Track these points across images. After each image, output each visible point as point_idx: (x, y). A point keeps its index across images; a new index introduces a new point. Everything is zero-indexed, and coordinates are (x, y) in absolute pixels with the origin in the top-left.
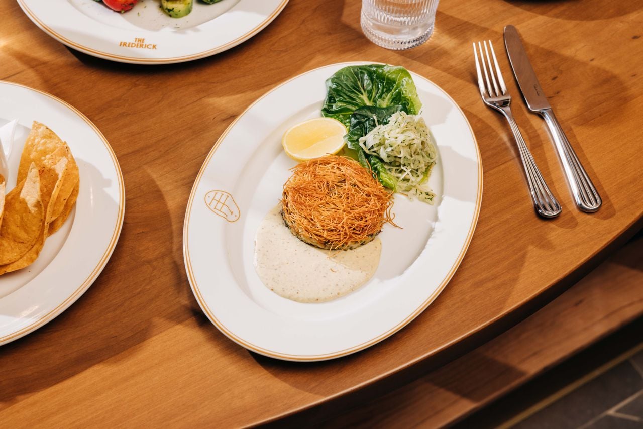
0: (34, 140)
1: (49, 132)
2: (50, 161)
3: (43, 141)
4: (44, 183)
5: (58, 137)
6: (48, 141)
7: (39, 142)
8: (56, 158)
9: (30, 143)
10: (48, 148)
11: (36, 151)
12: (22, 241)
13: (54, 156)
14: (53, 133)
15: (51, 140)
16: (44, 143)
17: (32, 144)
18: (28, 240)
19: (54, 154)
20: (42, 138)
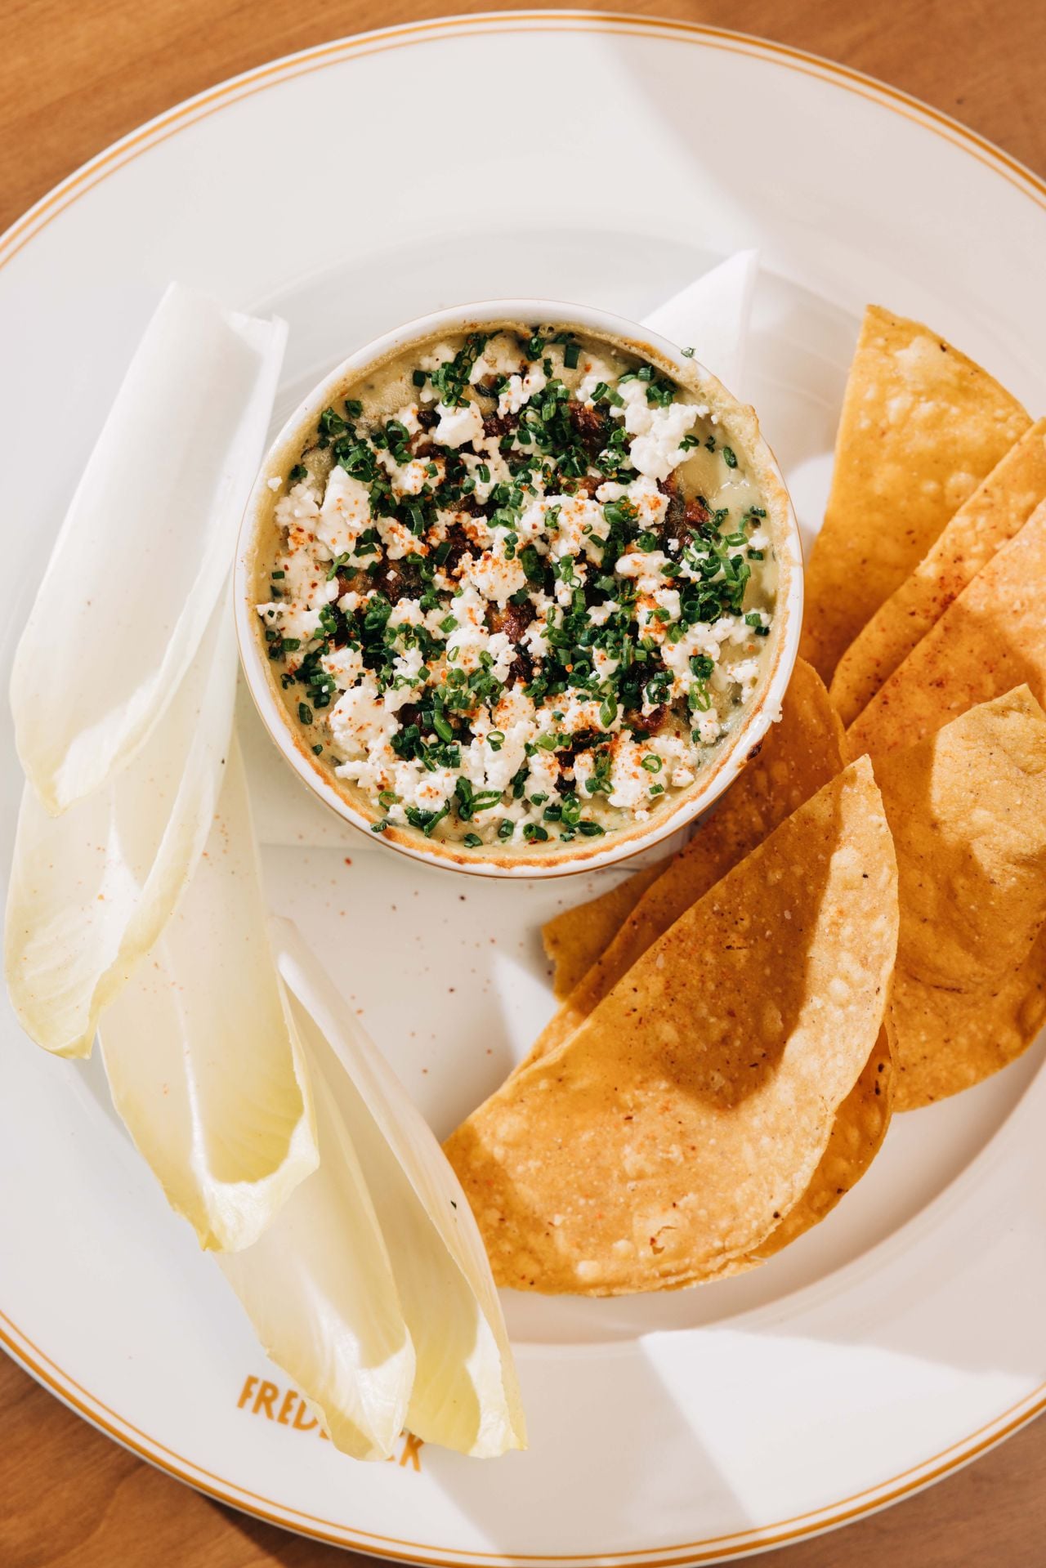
0: (880, 403)
1: (957, 367)
2: (982, 522)
3: (926, 408)
4: (977, 650)
5: (1005, 393)
6: (954, 411)
7: (906, 417)
8: (1006, 501)
9: (865, 424)
10: (954, 442)
11: (897, 458)
12: (949, 983)
13: (998, 493)
14: (977, 370)
15: (970, 406)
16: (935, 422)
17: (875, 424)
18: (978, 979)
19: (997, 484)
20: (918, 394)
